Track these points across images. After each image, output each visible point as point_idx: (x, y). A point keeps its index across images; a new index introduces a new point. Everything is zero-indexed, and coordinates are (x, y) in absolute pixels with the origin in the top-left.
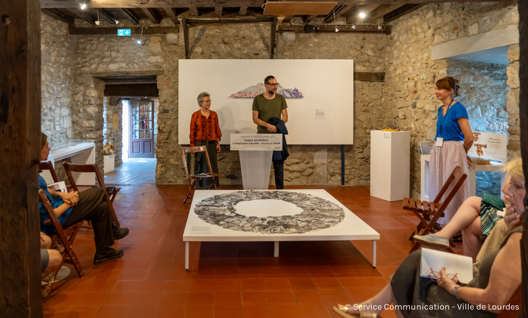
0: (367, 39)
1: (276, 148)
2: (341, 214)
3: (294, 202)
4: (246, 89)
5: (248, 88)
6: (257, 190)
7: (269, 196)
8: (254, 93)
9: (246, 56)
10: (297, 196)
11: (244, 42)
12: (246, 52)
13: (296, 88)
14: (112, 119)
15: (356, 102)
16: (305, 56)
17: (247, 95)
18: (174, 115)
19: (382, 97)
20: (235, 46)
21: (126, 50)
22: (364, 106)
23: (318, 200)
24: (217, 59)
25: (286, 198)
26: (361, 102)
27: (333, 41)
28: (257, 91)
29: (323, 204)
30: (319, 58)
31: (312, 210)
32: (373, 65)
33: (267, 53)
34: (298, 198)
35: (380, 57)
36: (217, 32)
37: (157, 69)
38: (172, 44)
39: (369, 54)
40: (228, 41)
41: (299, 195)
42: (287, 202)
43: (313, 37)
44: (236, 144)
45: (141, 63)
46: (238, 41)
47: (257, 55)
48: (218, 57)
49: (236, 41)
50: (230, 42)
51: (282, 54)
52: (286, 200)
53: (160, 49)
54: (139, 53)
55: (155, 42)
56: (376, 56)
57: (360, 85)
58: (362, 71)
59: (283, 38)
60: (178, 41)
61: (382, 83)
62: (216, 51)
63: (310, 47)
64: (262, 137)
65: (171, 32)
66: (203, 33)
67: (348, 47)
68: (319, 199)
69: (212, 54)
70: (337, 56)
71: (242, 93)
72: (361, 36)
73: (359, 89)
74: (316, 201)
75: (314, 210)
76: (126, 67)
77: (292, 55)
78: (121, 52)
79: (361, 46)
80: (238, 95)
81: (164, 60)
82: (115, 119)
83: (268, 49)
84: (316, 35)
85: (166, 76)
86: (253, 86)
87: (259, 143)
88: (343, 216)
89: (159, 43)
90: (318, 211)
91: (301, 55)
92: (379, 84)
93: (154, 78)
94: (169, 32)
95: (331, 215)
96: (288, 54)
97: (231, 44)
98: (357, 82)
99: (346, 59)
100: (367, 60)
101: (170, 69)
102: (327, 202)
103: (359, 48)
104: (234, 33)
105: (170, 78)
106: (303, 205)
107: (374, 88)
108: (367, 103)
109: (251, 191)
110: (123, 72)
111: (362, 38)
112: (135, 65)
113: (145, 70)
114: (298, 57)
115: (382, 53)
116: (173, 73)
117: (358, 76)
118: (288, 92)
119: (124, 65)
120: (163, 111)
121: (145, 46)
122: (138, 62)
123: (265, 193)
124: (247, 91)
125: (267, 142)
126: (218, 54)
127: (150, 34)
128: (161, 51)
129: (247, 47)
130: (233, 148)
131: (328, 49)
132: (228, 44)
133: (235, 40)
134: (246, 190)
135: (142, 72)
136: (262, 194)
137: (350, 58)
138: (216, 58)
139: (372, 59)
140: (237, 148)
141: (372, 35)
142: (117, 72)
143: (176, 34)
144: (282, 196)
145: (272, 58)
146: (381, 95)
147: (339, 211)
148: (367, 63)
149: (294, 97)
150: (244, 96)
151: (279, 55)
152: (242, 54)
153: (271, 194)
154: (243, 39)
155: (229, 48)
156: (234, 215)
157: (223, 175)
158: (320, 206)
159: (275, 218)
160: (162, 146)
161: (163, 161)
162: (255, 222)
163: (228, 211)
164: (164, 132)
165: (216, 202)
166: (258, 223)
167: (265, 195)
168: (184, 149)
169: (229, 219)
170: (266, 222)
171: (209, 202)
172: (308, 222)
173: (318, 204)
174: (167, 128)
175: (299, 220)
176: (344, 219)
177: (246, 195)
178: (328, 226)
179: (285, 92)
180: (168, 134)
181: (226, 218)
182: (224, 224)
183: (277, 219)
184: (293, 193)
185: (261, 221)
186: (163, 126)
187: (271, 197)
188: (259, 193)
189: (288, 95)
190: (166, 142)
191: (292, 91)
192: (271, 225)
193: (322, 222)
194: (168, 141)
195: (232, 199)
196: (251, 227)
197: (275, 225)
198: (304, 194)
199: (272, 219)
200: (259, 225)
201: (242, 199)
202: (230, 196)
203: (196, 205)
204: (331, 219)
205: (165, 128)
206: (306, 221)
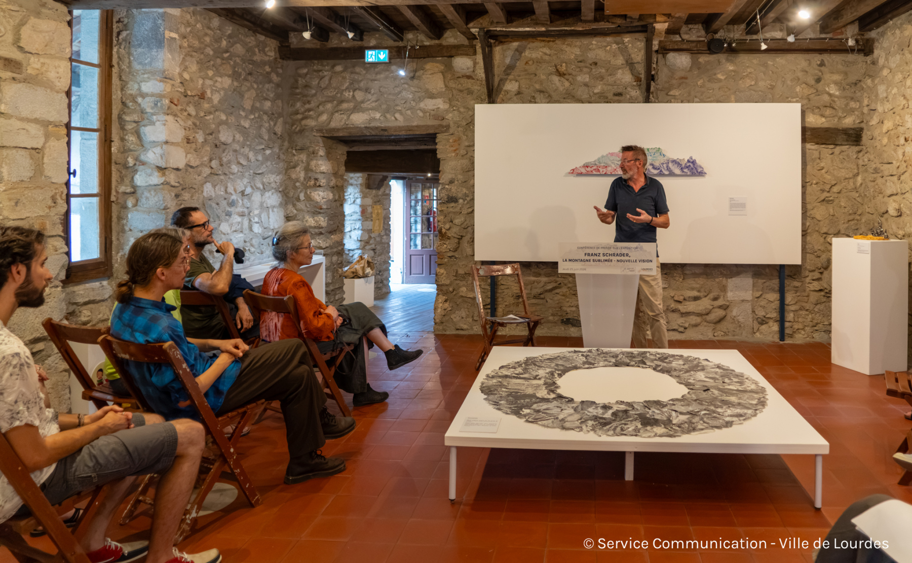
0: (827, 65)
1: (644, 269)
2: (759, 399)
3: (675, 373)
4: (599, 159)
5: (603, 157)
6: (609, 349)
7: (629, 361)
8: (613, 166)
9: (599, 97)
10: (683, 363)
11: (596, 71)
12: (599, 91)
13: (691, 158)
14: (372, 213)
15: (808, 184)
16: (709, 98)
17: (601, 170)
18: (468, 206)
19: (858, 174)
20: (579, 78)
21: (381, 87)
22: (823, 191)
23: (722, 371)
24: (545, 103)
25: (660, 365)
26: (817, 184)
27: (763, 69)
29: (730, 379)
30: (737, 101)
31: (705, 391)
32: (840, 114)
33: (638, 92)
34: (682, 367)
35: (852, 99)
36: (546, 54)
37: (436, 123)
38: (463, 76)
39: (831, 92)
40: (566, 70)
41: (687, 360)
42: (660, 374)
43: (724, 61)
44: (570, 260)
45: (409, 112)
46: (585, 70)
47: (619, 97)
48: (548, 100)
49: (581, 71)
50: (570, 71)
51: (667, 94)
52: (659, 369)
53: (443, 86)
54: (404, 93)
55: (432, 74)
56: (845, 97)
57: (814, 152)
58: (819, 126)
59: (668, 63)
60: (474, 71)
61: (857, 148)
62: (544, 90)
63: (720, 80)
64: (617, 248)
65: (461, 54)
66: (521, 56)
67: (791, 80)
68: (725, 370)
69: (537, 95)
70: (771, 96)
71: (591, 166)
72: (816, 58)
73: (813, 160)
74: (716, 373)
75: (708, 390)
76: (382, 118)
77: (685, 95)
78: (373, 91)
79: (816, 77)
80: (583, 171)
81: (450, 105)
82: (378, 214)
83: (640, 85)
84: (730, 58)
85: (452, 134)
86: (612, 154)
87: (611, 260)
88: (762, 403)
89: (441, 74)
90: (716, 392)
91: (702, 95)
92: (851, 150)
93: (432, 138)
94: (458, 55)
95: (741, 401)
96: (677, 94)
97: (571, 76)
98: (808, 146)
99: (788, 102)
100: (828, 105)
101: (460, 123)
102: (737, 376)
103: (813, 82)
104: (576, 54)
105: (460, 139)
106: (689, 381)
107: (841, 157)
108: (829, 186)
109: (597, 350)
110: (377, 128)
111: (819, 63)
112: (397, 115)
113: (415, 124)
114: (696, 99)
115: (857, 92)
116: (466, 130)
117: (809, 135)
118: (676, 166)
119: (378, 115)
120: (448, 198)
121: (415, 81)
122: (404, 110)
123: (623, 355)
124: (600, 163)
125: (627, 258)
126: (547, 95)
127: (424, 58)
128: (444, 90)
129: (601, 81)
130: (564, 269)
131: (753, 83)
132: (566, 77)
133: (579, 67)
134: (588, 349)
135: (409, 128)
136: (615, 356)
137: (795, 100)
138: (544, 101)
139: (838, 103)
140: (571, 269)
141: (837, 58)
142: (366, 127)
143: (469, 58)
144: (652, 361)
145: (647, 100)
146: (856, 171)
147: (757, 393)
148: (828, 111)
149: (689, 173)
150: (594, 173)
151: (661, 95)
152: (592, 94)
153: (634, 357)
154: (593, 67)
155: (567, 84)
156: (552, 396)
157: (556, 318)
158: (723, 382)
159: (630, 405)
160: (446, 262)
161: (447, 290)
162: (589, 412)
163: (544, 388)
164: (449, 238)
165: (525, 370)
166: (595, 414)
167: (621, 359)
168: (478, 270)
169: (541, 404)
170: (610, 412)
171: (514, 370)
172: (692, 414)
173: (720, 378)
174: (455, 230)
175: (676, 411)
176: (763, 410)
177: (586, 359)
178: (729, 424)
179: (670, 165)
180: (456, 241)
181: (536, 403)
182: (529, 414)
183: (632, 406)
184: (677, 355)
185: (600, 411)
186: (447, 226)
187: (633, 363)
188: (611, 355)
189: (677, 171)
190: (453, 256)
191: (685, 162)
192: (618, 419)
193: (719, 414)
194: (456, 254)
195: (557, 365)
196: (580, 421)
197: (627, 418)
198: (696, 358)
199: (623, 407)
200: (596, 418)
201: (576, 365)
202: (555, 358)
203: (488, 376)
204: (739, 411)
205: (451, 229)
206: (689, 413)
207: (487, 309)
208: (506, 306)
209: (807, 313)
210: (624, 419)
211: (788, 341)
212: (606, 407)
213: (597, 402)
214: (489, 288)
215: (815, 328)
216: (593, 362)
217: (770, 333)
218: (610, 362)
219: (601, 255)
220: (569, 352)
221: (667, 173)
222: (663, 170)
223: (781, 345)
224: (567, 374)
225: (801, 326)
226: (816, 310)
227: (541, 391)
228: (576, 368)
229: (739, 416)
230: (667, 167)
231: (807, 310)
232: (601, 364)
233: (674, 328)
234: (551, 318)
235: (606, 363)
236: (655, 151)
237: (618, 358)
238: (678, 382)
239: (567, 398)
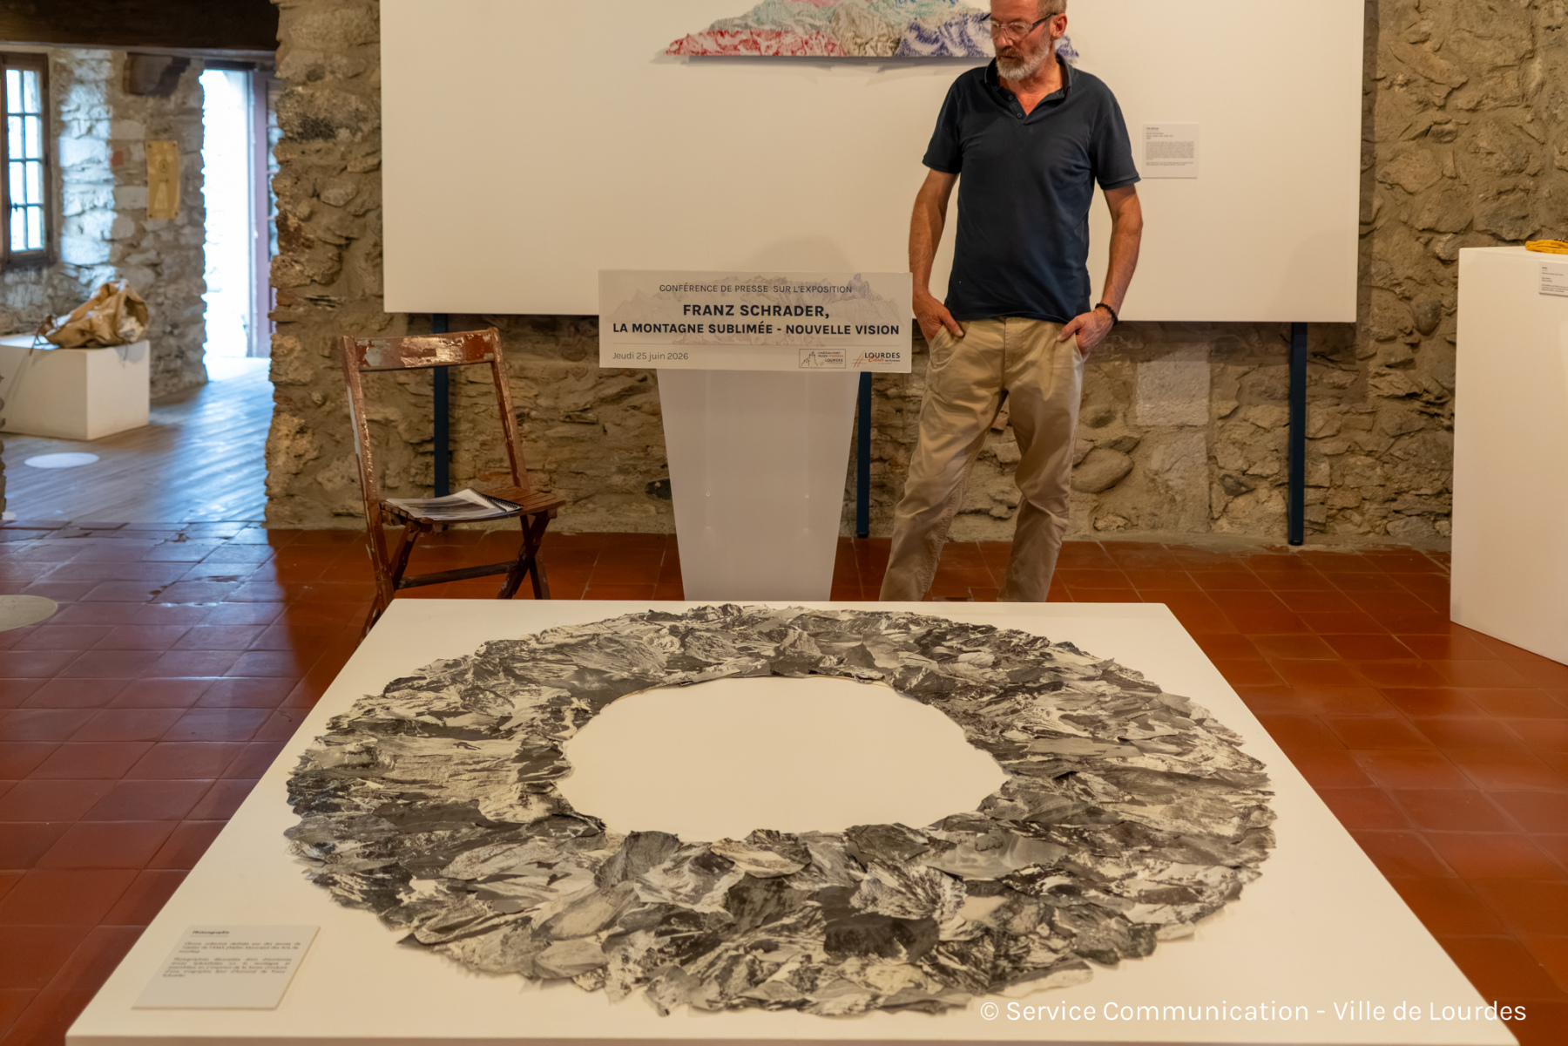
1: (872, 356)
2: (1245, 816)
3: (963, 703)
6: (760, 604)
7: (817, 653)
10: (992, 659)
15: (1381, 85)
18: (364, 149)
22: (1422, 105)
23: (1117, 689)
25: (919, 669)
26: (1404, 84)
29: (1146, 726)
31: (1059, 780)
34: (989, 674)
41: (1007, 646)
42: (913, 705)
44: (637, 328)
52: (914, 683)
68: (1127, 685)
74: (1099, 700)
75: (1070, 775)
80: (710, 45)
87: (768, 328)
88: (1257, 837)
90: (1097, 784)
102: (1167, 713)
106: (1009, 734)
108: (1443, 91)
109: (724, 609)
123: (804, 628)
125: (818, 321)
130: (617, 356)
134: (696, 605)
136: (778, 634)
140: (641, 355)
144: (896, 649)
147: (1235, 786)
150: (745, 51)
153: (837, 639)
156: (537, 809)
157: (633, 480)
158: (1123, 741)
159: (797, 847)
160: (300, 317)
161: (303, 400)
162: (648, 887)
163: (514, 775)
164: (309, 245)
165: (472, 697)
166: (667, 897)
167: (793, 645)
168: (361, 351)
169: (482, 852)
170: (725, 883)
171: (432, 695)
172: (1014, 888)
173: (1112, 723)
174: (327, 219)
175: (956, 877)
176: (1263, 867)
177: (683, 645)
178: (1140, 941)
180: (332, 252)
181: (469, 845)
182: (430, 901)
183: (807, 854)
184: (975, 628)
185: (688, 879)
186: (304, 209)
187: (830, 661)
188: (765, 628)
190: (321, 298)
192: (745, 923)
193: (1107, 891)
194: (331, 293)
195: (582, 672)
196: (604, 935)
197: (779, 916)
198: (1036, 640)
199: (772, 861)
200: (666, 920)
201: (645, 672)
202: (583, 645)
203: (335, 725)
204: (1178, 871)
205: (315, 219)
206: (1001, 886)
207: (424, 454)
208: (483, 444)
209: (1370, 460)
210: (767, 920)
211: (1313, 545)
212: (711, 863)
213: (685, 838)
214: (429, 391)
215: (1394, 506)
216: (701, 657)
217: (1259, 520)
218: (758, 656)
220: (633, 620)
223: (1294, 557)
224: (607, 710)
225: (1350, 500)
226: (1398, 453)
227: (502, 789)
228: (641, 683)
229: (1178, 895)
231: (1369, 454)
232: (729, 665)
233: (979, 506)
234: (617, 480)
235: (745, 660)
237: (787, 642)
238: (971, 741)
239: (583, 820)
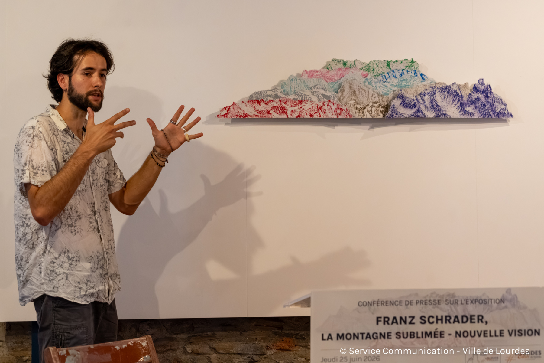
4: (282, 84)
8: (315, 99)
13: (481, 82)
28: (328, 94)
71: (266, 99)
80: (250, 110)
86: (311, 74)
149: (476, 116)
179: (438, 97)
189: (453, 111)
191: (468, 92)
219: (417, 320)
221: (430, 114)
222: (423, 108)
230: (432, 101)
236: (402, 66)
